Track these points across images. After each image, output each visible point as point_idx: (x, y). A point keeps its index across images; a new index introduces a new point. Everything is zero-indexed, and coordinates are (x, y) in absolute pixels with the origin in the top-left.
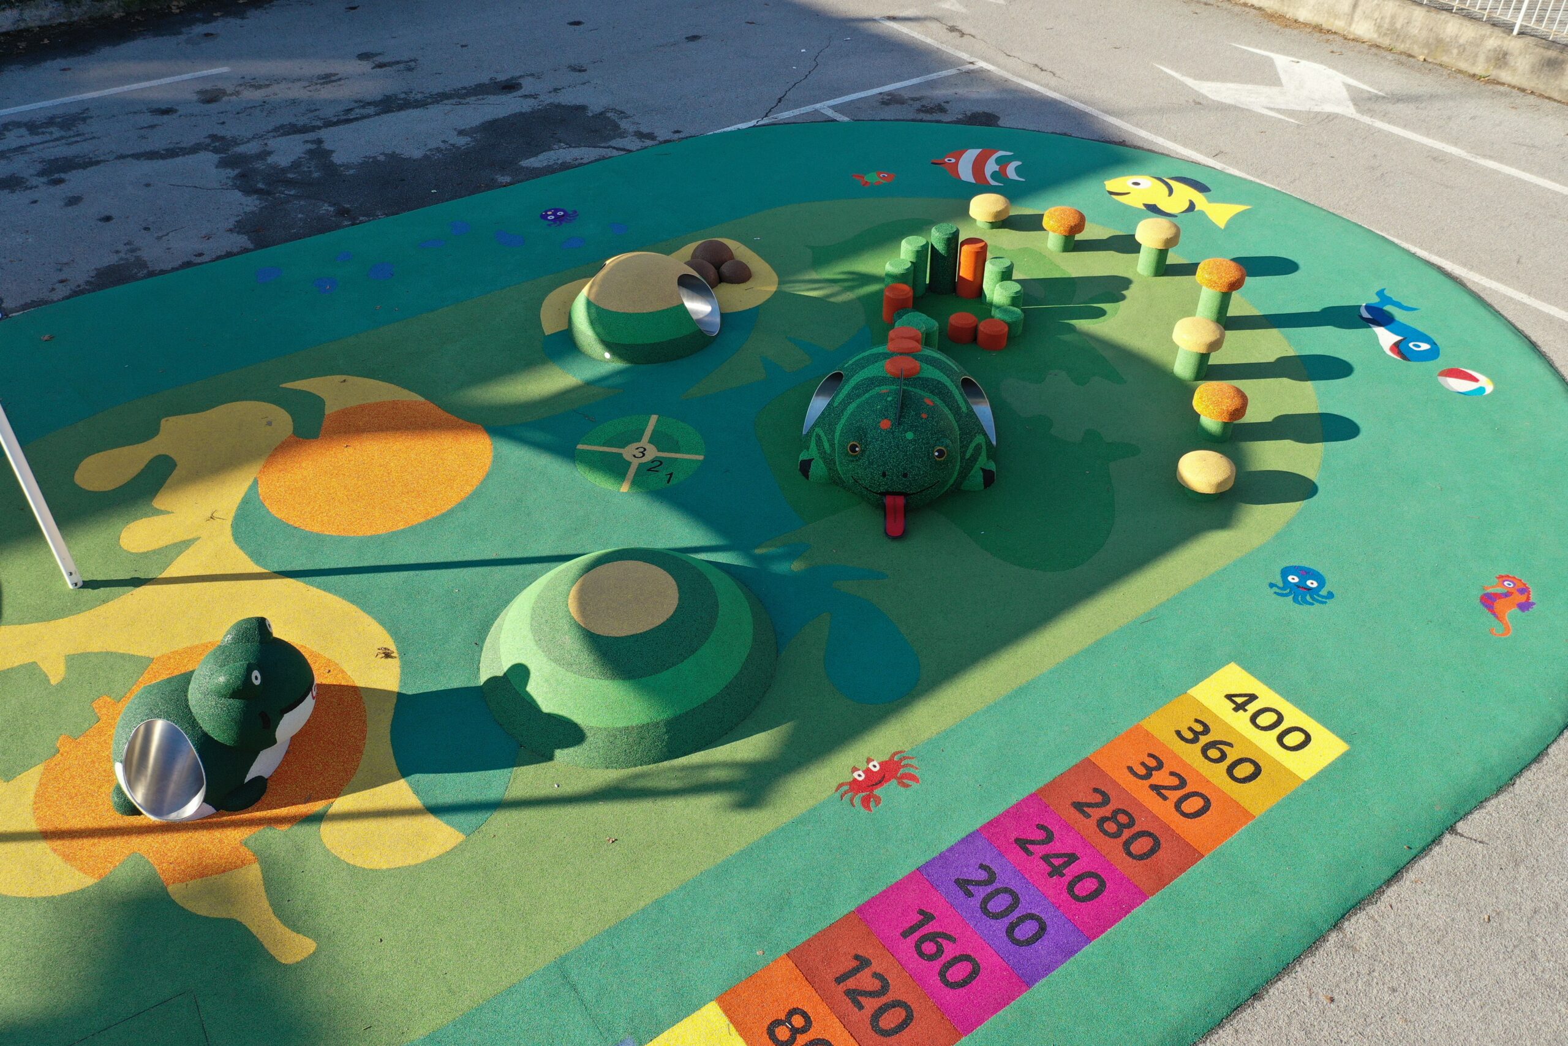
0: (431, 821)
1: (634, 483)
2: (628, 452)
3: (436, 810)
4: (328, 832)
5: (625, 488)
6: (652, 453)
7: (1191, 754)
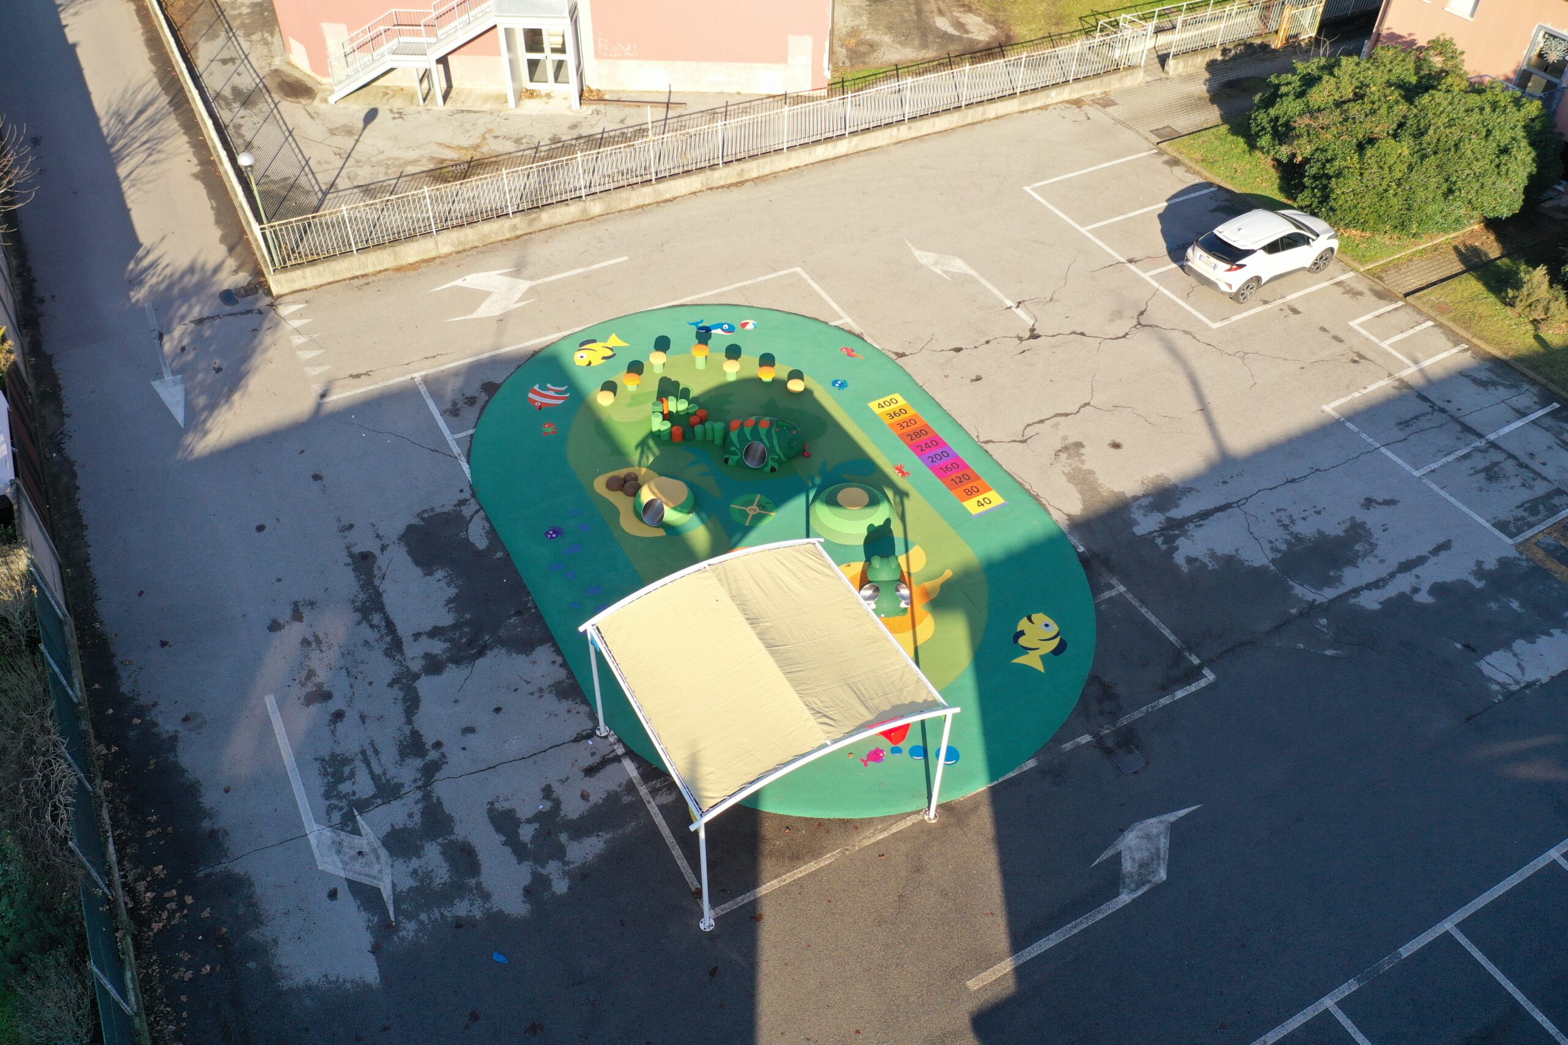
0: (911, 552)
1: (771, 511)
2: (751, 513)
3: (907, 551)
4: (913, 571)
5: (773, 514)
6: (754, 507)
7: (896, 419)
